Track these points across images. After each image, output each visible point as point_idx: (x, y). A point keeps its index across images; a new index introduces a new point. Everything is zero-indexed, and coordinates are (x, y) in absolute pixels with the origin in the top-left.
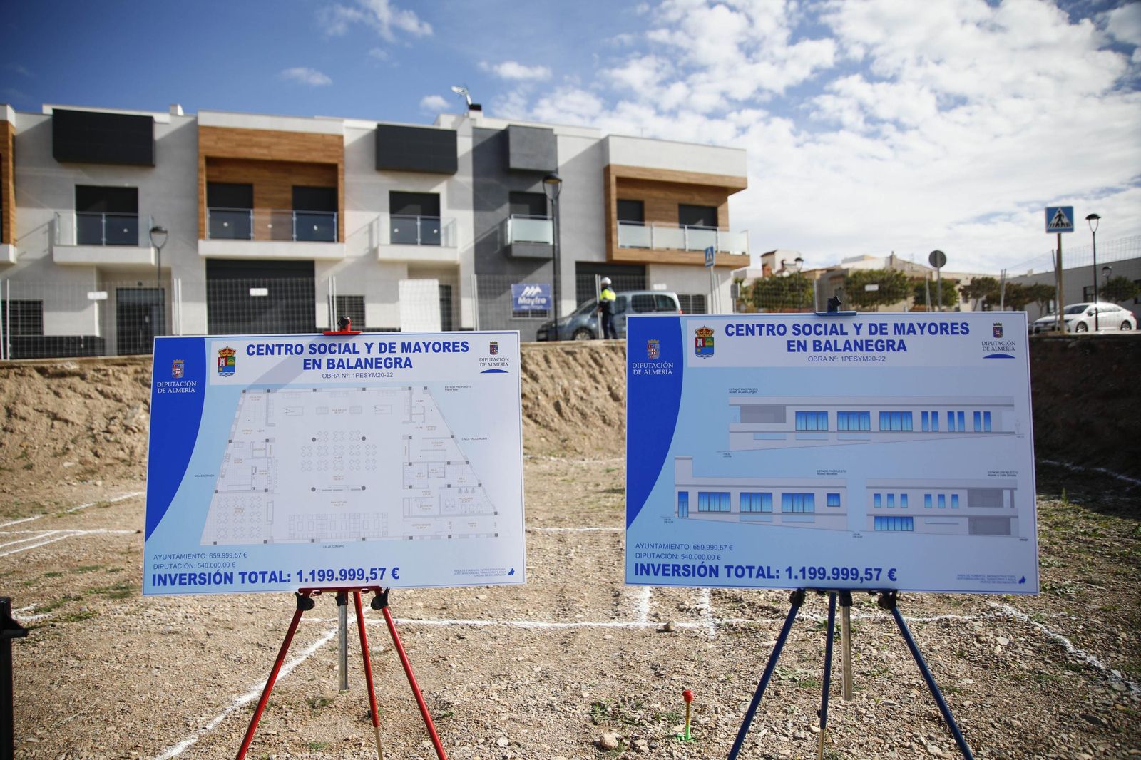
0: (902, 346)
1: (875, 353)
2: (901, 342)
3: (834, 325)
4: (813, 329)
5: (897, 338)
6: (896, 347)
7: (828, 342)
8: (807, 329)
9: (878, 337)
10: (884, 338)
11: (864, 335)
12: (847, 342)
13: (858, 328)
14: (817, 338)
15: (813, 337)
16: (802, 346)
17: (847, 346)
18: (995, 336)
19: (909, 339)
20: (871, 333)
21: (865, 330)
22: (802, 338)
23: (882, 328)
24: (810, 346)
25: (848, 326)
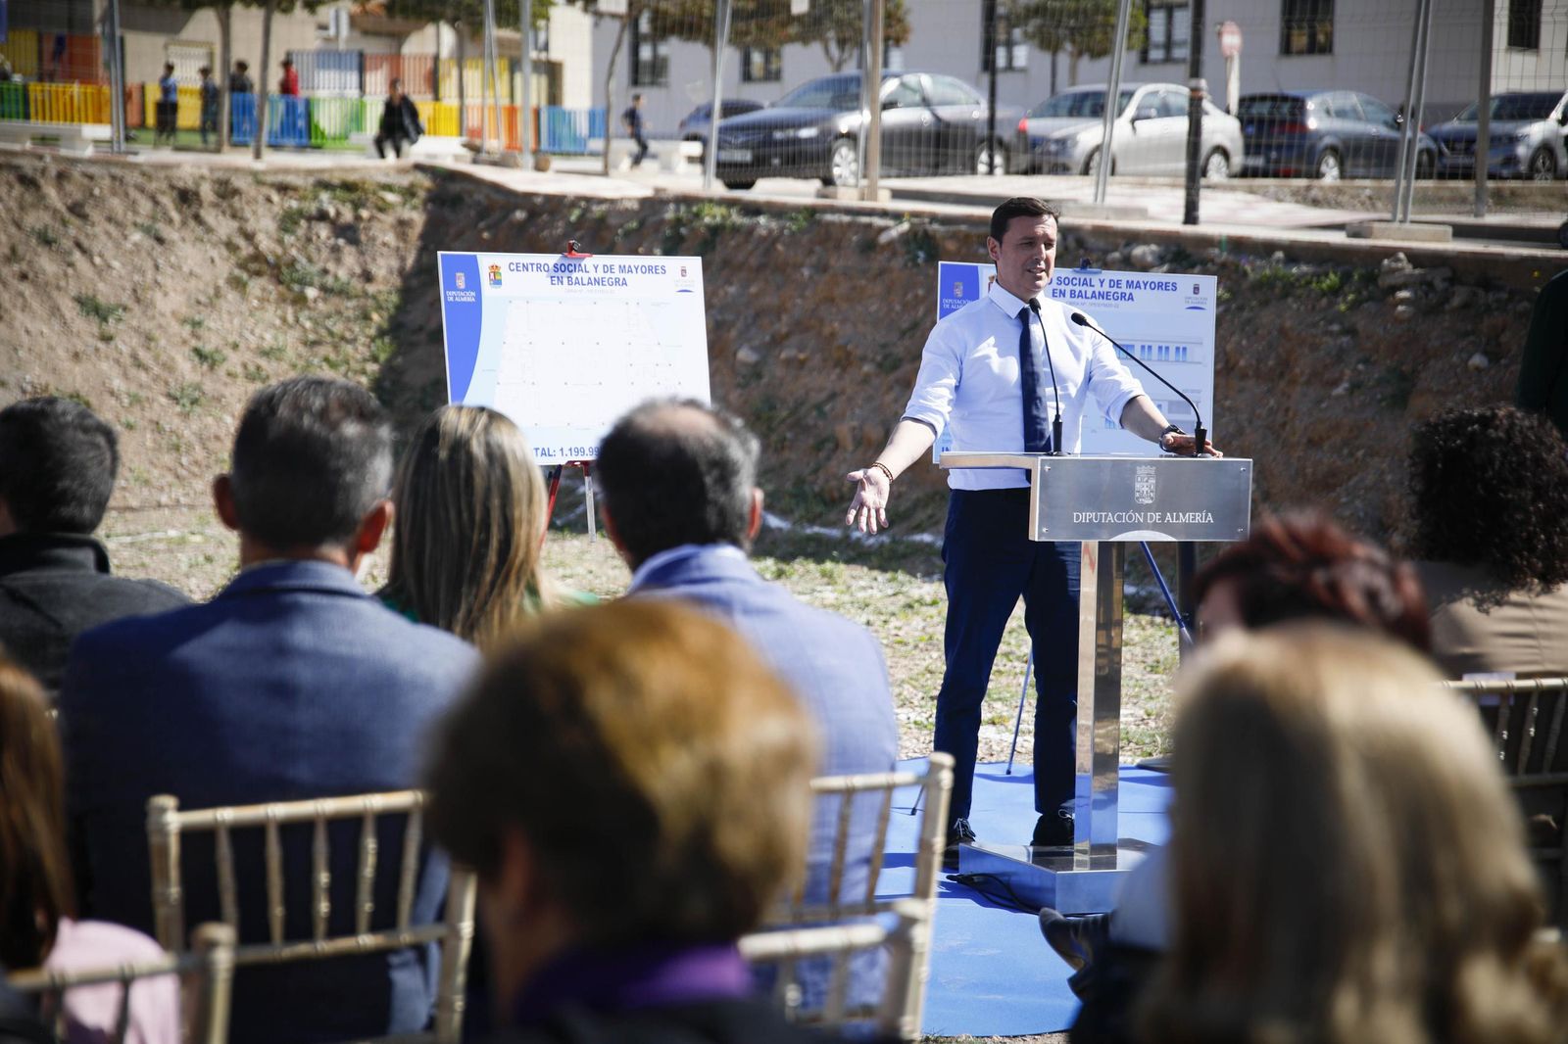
0: (1131, 298)
1: (1112, 302)
2: (1131, 294)
3: (1085, 279)
4: (1070, 281)
5: (1128, 291)
6: (1127, 298)
7: (1080, 291)
8: (1067, 281)
9: (1115, 289)
10: (1119, 291)
11: (1106, 288)
12: (1094, 292)
13: (1102, 283)
14: (1074, 288)
15: (1070, 287)
16: (1063, 294)
17: (1094, 296)
18: (1195, 293)
19: (1136, 292)
20: (1110, 287)
21: (1106, 284)
22: (1063, 287)
23: (1118, 283)
24: (1068, 294)
25: (1095, 280)
